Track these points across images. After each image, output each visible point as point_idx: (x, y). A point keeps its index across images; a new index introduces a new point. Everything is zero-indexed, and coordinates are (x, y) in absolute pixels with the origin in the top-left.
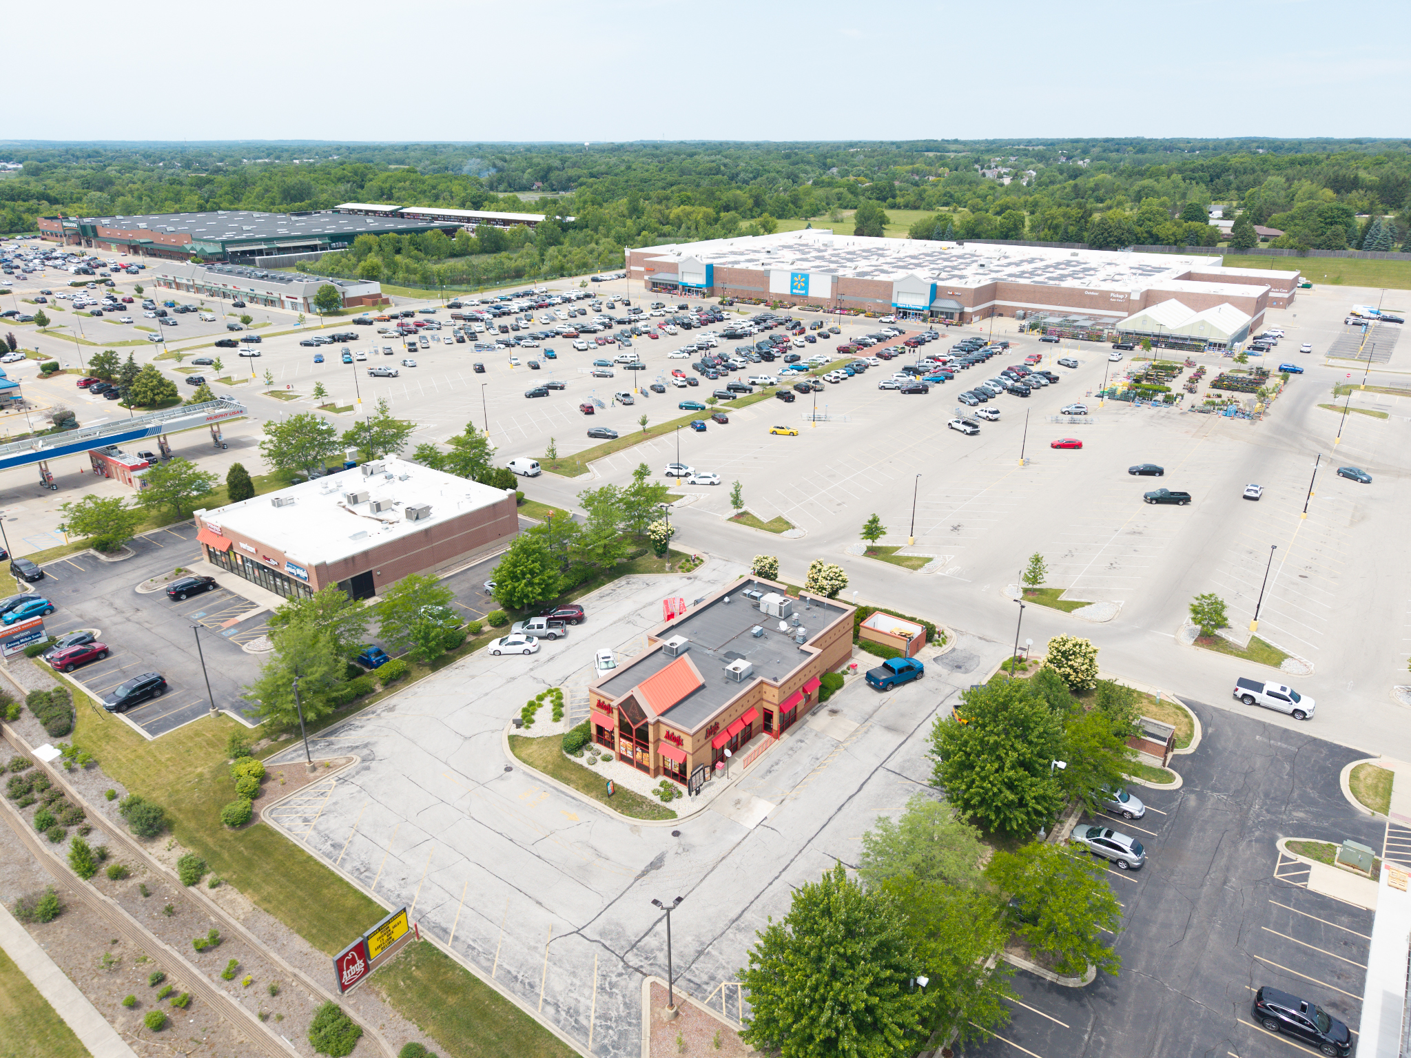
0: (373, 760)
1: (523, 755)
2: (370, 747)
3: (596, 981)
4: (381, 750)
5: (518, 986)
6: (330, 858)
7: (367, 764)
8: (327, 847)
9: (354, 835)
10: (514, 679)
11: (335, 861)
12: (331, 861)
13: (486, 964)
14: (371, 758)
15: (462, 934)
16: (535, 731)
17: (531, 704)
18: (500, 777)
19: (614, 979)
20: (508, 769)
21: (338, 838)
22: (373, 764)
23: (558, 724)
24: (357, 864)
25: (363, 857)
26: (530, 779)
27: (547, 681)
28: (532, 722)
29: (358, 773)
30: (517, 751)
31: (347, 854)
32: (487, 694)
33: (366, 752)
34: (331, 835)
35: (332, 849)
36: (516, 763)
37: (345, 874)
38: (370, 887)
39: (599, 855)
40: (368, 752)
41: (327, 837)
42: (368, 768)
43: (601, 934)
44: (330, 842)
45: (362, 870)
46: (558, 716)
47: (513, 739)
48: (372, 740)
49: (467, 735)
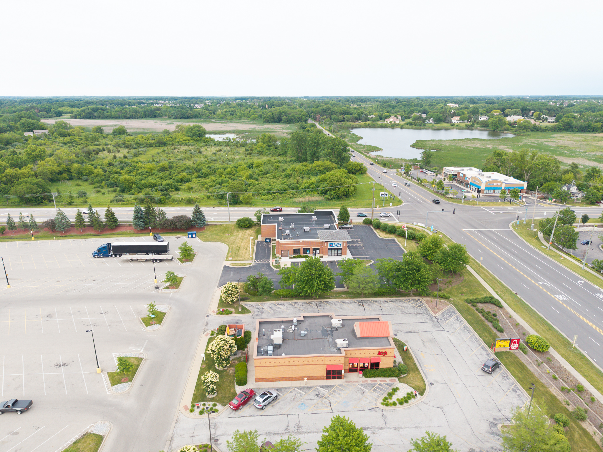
0: (491, 423)
1: (422, 384)
2: (491, 432)
3: (447, 322)
4: (485, 426)
5: (467, 329)
6: (517, 387)
7: (494, 422)
8: (519, 393)
9: (507, 391)
10: (395, 429)
11: (516, 386)
12: (518, 386)
13: (474, 337)
14: (492, 424)
15: (477, 345)
16: (410, 390)
17: (401, 403)
18: (437, 382)
19: (443, 320)
20: (432, 384)
21: (514, 394)
22: (491, 420)
23: (398, 387)
24: (507, 380)
25: (505, 382)
26: (427, 374)
27: (381, 414)
28: (408, 394)
29: (500, 419)
30: (423, 388)
31: (511, 385)
32: (416, 427)
33: (494, 429)
34: (517, 396)
35: (517, 391)
36: (427, 384)
37: (513, 379)
38: (504, 371)
39: (423, 342)
40: (492, 429)
41: (518, 396)
42: (495, 419)
43: (439, 327)
44: (518, 394)
45: (505, 377)
46: (395, 390)
47: (422, 394)
48: (488, 435)
49: (440, 409)
